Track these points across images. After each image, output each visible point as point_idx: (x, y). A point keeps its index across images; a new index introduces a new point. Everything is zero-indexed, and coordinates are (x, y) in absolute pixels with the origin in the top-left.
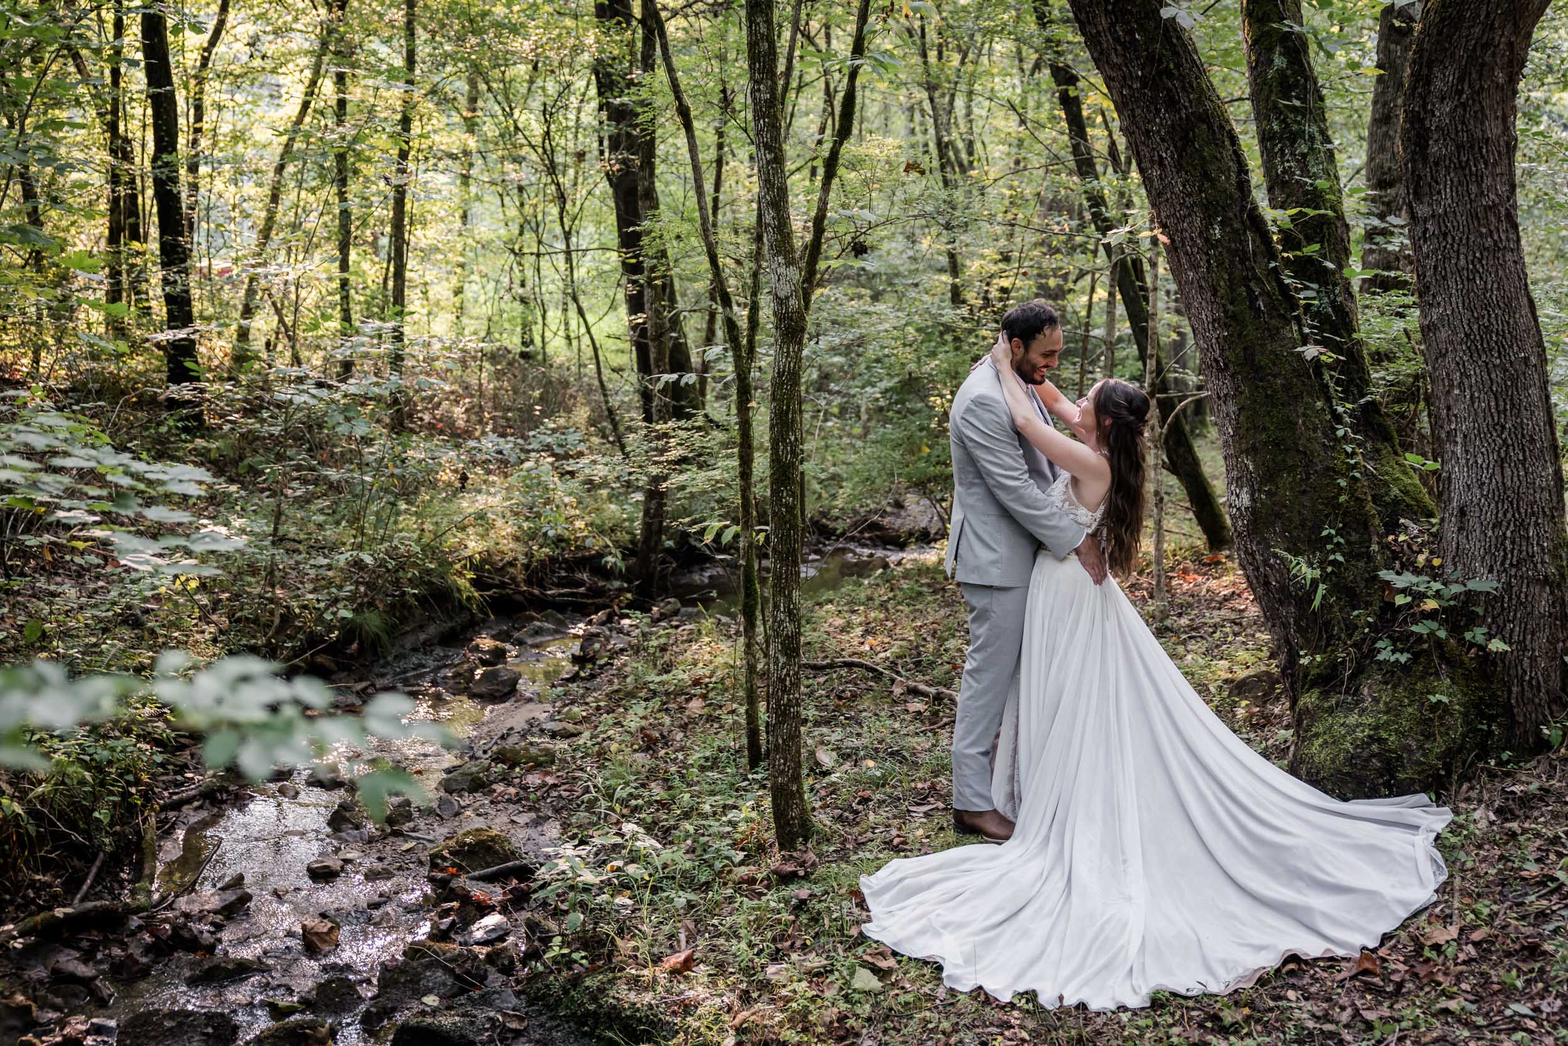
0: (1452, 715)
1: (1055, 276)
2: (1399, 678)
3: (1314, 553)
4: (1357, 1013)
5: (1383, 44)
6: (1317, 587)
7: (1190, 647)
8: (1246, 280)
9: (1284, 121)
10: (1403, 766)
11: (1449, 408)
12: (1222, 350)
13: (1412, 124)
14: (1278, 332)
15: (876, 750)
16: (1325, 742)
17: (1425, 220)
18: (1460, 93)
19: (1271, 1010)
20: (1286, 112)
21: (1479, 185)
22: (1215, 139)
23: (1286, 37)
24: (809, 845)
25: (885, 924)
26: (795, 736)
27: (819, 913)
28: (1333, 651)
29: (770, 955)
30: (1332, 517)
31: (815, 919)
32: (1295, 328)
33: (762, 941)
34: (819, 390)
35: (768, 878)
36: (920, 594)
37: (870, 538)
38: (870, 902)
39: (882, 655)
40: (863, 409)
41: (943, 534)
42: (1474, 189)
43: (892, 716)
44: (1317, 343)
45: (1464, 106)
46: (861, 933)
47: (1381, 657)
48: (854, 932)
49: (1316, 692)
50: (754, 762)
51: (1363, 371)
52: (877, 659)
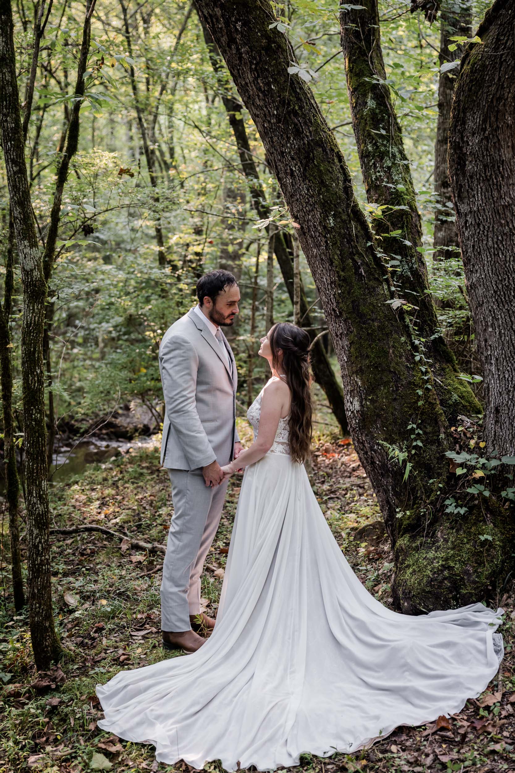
0: (495, 548)
1: (233, 244)
2: (461, 524)
3: (403, 441)
4: (436, 758)
5: (442, 89)
6: (406, 465)
7: (330, 505)
8: (352, 254)
9: (375, 144)
10: (464, 584)
11: (486, 341)
12: (338, 303)
13: (455, 150)
14: (374, 291)
15: (108, 592)
16: (414, 571)
17: (466, 215)
18: (484, 130)
19: (380, 760)
20: (377, 138)
21: (499, 192)
22: (328, 158)
23: (375, 87)
24: (59, 666)
25: (114, 719)
26: (47, 586)
27: (66, 715)
28: (418, 508)
29: (31, 748)
30: (414, 416)
31: (64, 719)
32: (386, 287)
33: (24, 739)
34: (68, 325)
35: (29, 691)
36: (141, 474)
37: (107, 434)
38: (103, 704)
39: (114, 521)
40: (100, 340)
41: (158, 429)
42: (495, 194)
43: (120, 566)
44: (400, 297)
45: (487, 138)
46: (97, 728)
47: (448, 511)
48: (92, 727)
49: (407, 537)
50: (19, 605)
51: (432, 315)
52: (110, 524)
